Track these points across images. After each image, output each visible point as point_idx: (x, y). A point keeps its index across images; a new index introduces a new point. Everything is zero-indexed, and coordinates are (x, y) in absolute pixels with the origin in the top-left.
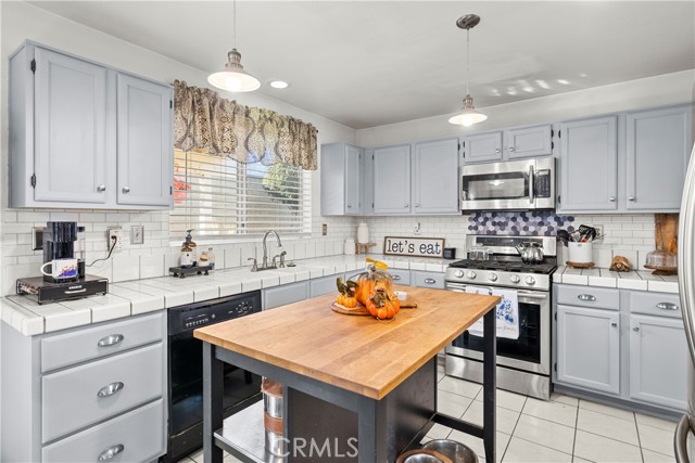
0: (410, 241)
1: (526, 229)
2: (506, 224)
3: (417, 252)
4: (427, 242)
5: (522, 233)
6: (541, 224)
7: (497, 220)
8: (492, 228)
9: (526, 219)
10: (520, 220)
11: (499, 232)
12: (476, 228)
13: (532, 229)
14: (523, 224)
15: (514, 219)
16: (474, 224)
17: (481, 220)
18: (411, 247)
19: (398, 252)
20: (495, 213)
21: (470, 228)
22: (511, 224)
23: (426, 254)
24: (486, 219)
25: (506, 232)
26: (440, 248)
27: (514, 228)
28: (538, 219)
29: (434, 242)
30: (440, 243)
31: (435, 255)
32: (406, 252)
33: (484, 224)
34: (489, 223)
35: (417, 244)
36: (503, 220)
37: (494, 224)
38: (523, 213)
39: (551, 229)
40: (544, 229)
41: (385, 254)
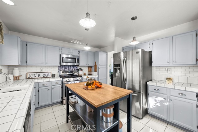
1: (71, 69)
2: (67, 68)
3: (42, 76)
4: (45, 73)
5: (70, 70)
6: (73, 68)
7: (65, 67)
8: (64, 69)
9: (71, 67)
10: (70, 67)
11: (65, 70)
12: (60, 69)
13: (72, 69)
14: (70, 68)
15: (68, 67)
16: (59, 68)
17: (61, 67)
18: (39, 75)
19: (34, 77)
20: (64, 66)
21: (58, 69)
22: (68, 68)
23: (45, 77)
24: (62, 67)
25: (67, 70)
26: (50, 75)
27: (68, 69)
28: (73, 67)
29: (48, 73)
30: (50, 73)
31: (48, 77)
32: (37, 77)
33: (62, 68)
34: (63, 68)
35: (41, 74)
36: (66, 67)
37: (64, 68)
38: (70, 66)
39: (75, 69)
40: (74, 69)
41: (27, 79)
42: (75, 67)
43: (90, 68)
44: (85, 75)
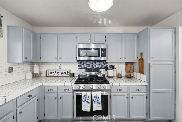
0: (57, 71)
1: (95, 66)
2: (90, 65)
3: (60, 75)
4: (64, 71)
5: (95, 67)
7: (87, 63)
8: (86, 66)
9: (95, 63)
10: (94, 63)
11: (88, 67)
12: (81, 66)
13: (97, 66)
14: (95, 65)
15: (92, 63)
16: (80, 65)
17: (82, 63)
18: (58, 73)
19: (52, 76)
20: (87, 61)
21: (79, 66)
22: (91, 65)
23: (64, 76)
24: (84, 63)
25: (90, 67)
26: (69, 73)
27: (92, 66)
28: (99, 63)
29: (66, 71)
30: (69, 71)
31: (67, 76)
32: (56, 75)
33: (83, 65)
34: (85, 64)
35: (60, 72)
36: (89, 64)
37: (86, 65)
38: (95, 61)
39: (102, 66)
40: (100, 66)
41: (47, 76)
42: (102, 63)
43: (129, 65)
44: (119, 77)
